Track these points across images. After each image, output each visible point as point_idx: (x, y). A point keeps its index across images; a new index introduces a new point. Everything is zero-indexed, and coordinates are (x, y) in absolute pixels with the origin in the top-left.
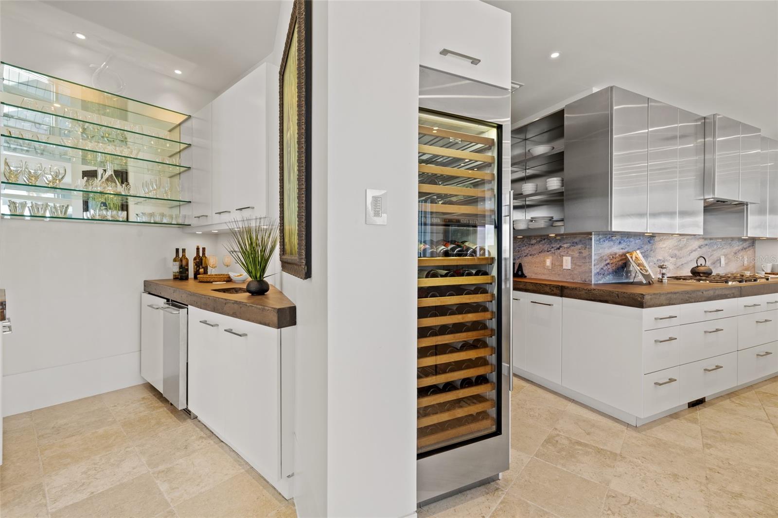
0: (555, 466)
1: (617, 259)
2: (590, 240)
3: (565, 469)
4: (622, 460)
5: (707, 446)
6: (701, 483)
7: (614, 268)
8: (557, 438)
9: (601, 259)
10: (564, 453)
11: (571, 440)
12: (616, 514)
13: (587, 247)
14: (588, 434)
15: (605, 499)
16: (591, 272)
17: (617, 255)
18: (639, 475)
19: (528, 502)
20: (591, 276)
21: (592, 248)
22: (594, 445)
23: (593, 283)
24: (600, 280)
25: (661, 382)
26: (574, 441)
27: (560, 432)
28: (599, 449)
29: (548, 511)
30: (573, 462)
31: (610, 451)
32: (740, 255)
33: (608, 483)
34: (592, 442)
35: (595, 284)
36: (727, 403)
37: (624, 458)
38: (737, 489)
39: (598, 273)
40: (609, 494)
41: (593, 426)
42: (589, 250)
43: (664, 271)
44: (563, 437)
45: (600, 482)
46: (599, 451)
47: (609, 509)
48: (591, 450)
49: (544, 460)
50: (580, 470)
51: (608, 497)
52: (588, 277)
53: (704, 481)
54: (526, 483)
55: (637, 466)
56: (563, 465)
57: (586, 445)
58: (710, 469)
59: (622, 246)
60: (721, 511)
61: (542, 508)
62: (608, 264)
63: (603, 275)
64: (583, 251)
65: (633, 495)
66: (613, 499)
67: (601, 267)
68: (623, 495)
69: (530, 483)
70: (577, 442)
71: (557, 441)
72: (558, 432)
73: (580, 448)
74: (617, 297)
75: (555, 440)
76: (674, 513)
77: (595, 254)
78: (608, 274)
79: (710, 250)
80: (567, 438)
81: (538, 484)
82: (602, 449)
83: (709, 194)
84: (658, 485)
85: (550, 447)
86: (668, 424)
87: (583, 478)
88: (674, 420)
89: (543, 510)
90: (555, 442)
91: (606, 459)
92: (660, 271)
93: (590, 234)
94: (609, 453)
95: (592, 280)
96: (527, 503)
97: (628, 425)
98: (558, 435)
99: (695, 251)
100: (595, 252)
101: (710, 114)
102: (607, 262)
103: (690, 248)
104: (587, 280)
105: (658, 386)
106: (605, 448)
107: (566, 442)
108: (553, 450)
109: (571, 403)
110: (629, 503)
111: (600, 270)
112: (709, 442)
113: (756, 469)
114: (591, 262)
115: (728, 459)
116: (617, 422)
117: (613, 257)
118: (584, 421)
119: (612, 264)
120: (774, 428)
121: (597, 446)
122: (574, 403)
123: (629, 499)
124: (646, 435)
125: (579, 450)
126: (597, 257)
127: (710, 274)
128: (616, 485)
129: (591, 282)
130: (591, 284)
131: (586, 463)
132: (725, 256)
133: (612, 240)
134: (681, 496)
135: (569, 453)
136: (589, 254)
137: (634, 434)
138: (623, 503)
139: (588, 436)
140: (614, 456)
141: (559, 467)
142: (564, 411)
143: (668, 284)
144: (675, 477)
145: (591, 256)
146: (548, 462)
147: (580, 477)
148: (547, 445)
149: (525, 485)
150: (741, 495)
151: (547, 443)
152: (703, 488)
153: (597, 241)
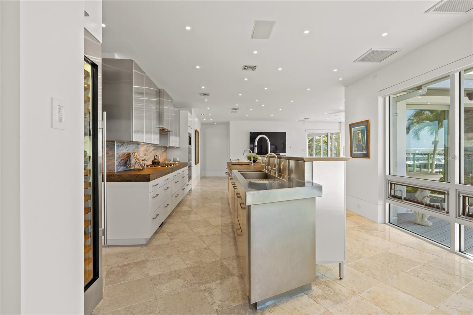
0: (120, 283)
1: (126, 157)
2: (113, 146)
3: (126, 282)
4: (148, 262)
5: (172, 239)
6: (177, 254)
7: (124, 162)
8: (112, 270)
9: (119, 157)
10: (121, 274)
11: (120, 266)
12: (158, 285)
13: (112, 149)
14: (127, 259)
15: (150, 282)
16: (115, 165)
17: (126, 154)
18: (157, 264)
19: (117, 309)
20: (115, 167)
21: (115, 150)
22: (132, 262)
23: (116, 171)
24: (119, 169)
25: (155, 217)
26: (122, 266)
27: (112, 265)
28: (136, 263)
29: (130, 306)
30: (128, 276)
31: (141, 261)
32: (163, 154)
33: (148, 275)
34: (130, 261)
35: (117, 172)
36: (169, 220)
37: (148, 260)
38: (186, 249)
39: (118, 165)
40: (151, 279)
41: (126, 254)
42: (113, 151)
43: (145, 162)
44: (115, 267)
45: (145, 277)
46: (136, 264)
47: (155, 285)
48: (132, 265)
49: (112, 284)
50: (133, 277)
51: (151, 280)
52: (113, 167)
53: (178, 253)
54: (110, 302)
55: (154, 261)
56: (124, 280)
57: (129, 264)
58: (177, 247)
59: (127, 149)
60: (187, 260)
61: (126, 307)
62: (122, 159)
63: (120, 166)
64: (109, 152)
65: (160, 273)
66: (154, 280)
67: (119, 161)
68: (156, 275)
69: (112, 300)
70: (124, 266)
71: (113, 271)
72: (110, 267)
73: (127, 267)
74: (136, 178)
75: (112, 271)
76: (175, 270)
77: (116, 154)
78: (122, 166)
79: (156, 152)
80: (117, 266)
81: (117, 297)
82: (137, 262)
83: (161, 126)
84: (165, 263)
85: (111, 276)
86: (155, 237)
87: (137, 280)
88: (157, 235)
89: (128, 307)
90: (112, 272)
91: (141, 265)
92: (143, 162)
93: (114, 142)
94: (141, 262)
95: (115, 169)
96: (117, 311)
97: (141, 245)
98: (112, 268)
99: (151, 152)
100: (117, 153)
101: (162, 88)
102: (122, 158)
103: (150, 151)
104: (112, 170)
105: (154, 219)
106: (138, 261)
107: (118, 269)
108: (114, 276)
109: (108, 248)
110: (160, 277)
111: (119, 164)
112: (172, 237)
113: (188, 240)
114: (115, 159)
115: (180, 241)
116: (136, 246)
117: (124, 156)
118: (121, 253)
119: (123, 159)
120: (186, 223)
121: (134, 262)
122: (110, 247)
123: (159, 276)
124: (151, 246)
125: (127, 268)
126: (117, 156)
127: (159, 163)
128: (152, 274)
129: (115, 171)
130: (115, 172)
131: (134, 272)
132: (160, 154)
133: (123, 146)
134: (174, 262)
135: (123, 273)
136: (113, 154)
137: (146, 248)
138: (158, 279)
139: (127, 260)
140: (144, 262)
141: (122, 282)
142: (107, 254)
143: (147, 169)
144: (169, 256)
145: (115, 155)
146: (115, 284)
147: (135, 280)
148: (109, 276)
149: (110, 303)
150: (189, 251)
151: (108, 275)
152: (179, 255)
153: (117, 146)
